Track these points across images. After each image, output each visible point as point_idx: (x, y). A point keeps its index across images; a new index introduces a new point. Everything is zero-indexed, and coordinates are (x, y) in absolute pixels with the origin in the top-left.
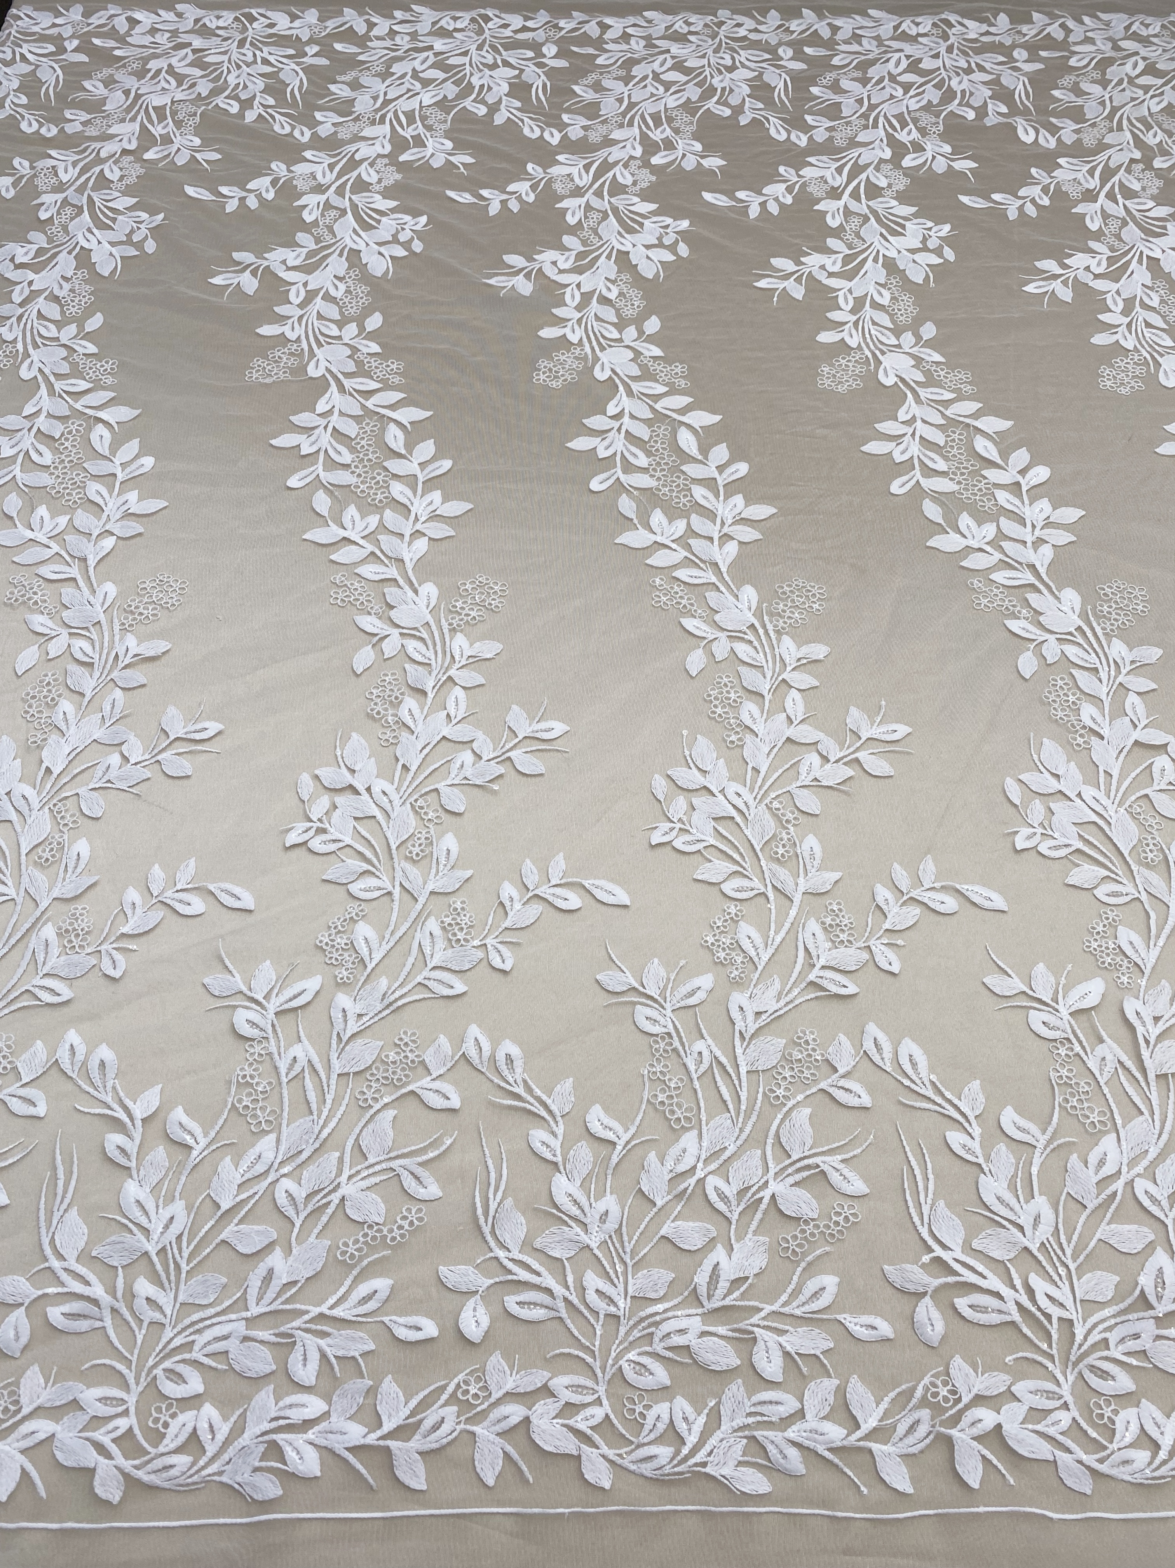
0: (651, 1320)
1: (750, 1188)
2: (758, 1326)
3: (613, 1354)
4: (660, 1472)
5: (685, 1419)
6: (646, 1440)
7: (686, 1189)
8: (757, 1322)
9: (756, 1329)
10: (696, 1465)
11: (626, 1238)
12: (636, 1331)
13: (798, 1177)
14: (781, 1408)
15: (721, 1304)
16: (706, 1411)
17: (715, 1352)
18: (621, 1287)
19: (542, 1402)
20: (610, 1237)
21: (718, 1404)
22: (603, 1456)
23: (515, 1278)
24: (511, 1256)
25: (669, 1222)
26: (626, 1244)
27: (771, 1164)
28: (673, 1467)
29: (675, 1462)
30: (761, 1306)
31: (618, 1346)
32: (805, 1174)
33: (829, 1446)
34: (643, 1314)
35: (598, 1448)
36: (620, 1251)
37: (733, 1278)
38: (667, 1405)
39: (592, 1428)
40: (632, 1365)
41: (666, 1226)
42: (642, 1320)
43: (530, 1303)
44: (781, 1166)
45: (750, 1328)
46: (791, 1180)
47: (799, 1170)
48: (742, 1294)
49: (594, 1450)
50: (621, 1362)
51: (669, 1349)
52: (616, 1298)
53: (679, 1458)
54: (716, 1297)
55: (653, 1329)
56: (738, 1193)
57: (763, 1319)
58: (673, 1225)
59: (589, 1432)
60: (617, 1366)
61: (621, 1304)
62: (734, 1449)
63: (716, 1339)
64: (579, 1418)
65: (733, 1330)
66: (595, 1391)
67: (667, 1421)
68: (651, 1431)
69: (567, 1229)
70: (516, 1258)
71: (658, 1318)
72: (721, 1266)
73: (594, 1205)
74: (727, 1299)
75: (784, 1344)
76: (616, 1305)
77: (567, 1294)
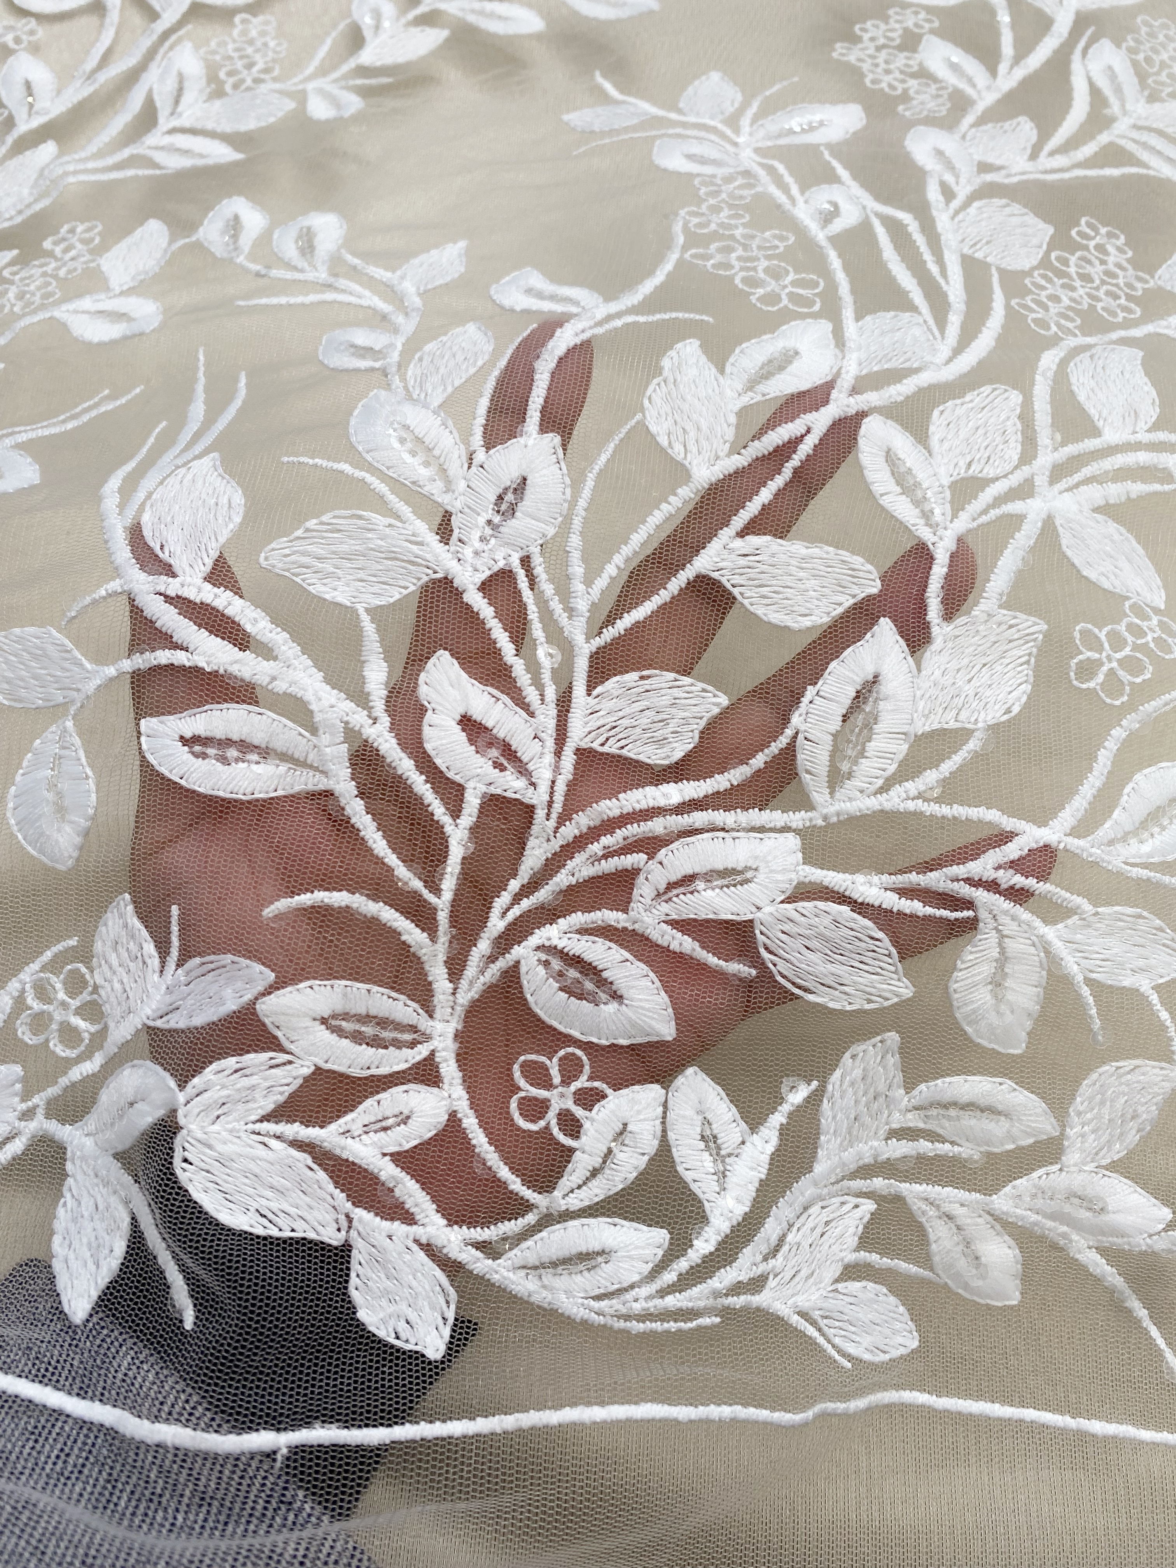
0: (633, 830)
1: (986, 482)
2: (992, 886)
3: (496, 924)
4: (615, 1304)
5: (710, 1141)
6: (575, 1202)
7: (793, 444)
8: (990, 874)
9: (980, 895)
10: (737, 1289)
11: (577, 569)
12: (580, 858)
13: (1115, 491)
14: (996, 1128)
15: (872, 803)
16: (778, 1119)
17: (834, 951)
18: (547, 717)
19: (231, 1062)
20: (526, 561)
21: (814, 1100)
22: (429, 1249)
23: (180, 658)
24: (173, 587)
25: (726, 534)
26: (578, 587)
27: (1044, 437)
28: (663, 1293)
29: (669, 1277)
30: (1008, 823)
31: (517, 899)
32: (1137, 488)
33: (1107, 1241)
34: (609, 807)
35: (409, 1219)
36: (556, 606)
37: (922, 727)
38: (652, 1092)
39: (399, 1158)
40: (556, 964)
41: (714, 547)
42: (609, 825)
43: (229, 742)
44: (1072, 449)
45: (965, 890)
46: (1095, 494)
47: (1121, 475)
48: (944, 782)
49: (398, 1228)
50: (518, 951)
51: (682, 925)
52: (526, 749)
53: (683, 1265)
54: (856, 783)
55: (637, 859)
56: (953, 486)
57: (1014, 865)
58: (738, 543)
59: (388, 1171)
60: (502, 963)
61: (543, 772)
62: (835, 1231)
63: (845, 909)
64: (353, 1119)
65: (904, 892)
66: (419, 1036)
67: (651, 1145)
68: (595, 1173)
69: (380, 520)
70: (191, 594)
71: (657, 826)
72: (887, 687)
73: (481, 456)
74: (898, 791)
75: (1059, 947)
76: (523, 770)
77: (359, 718)
